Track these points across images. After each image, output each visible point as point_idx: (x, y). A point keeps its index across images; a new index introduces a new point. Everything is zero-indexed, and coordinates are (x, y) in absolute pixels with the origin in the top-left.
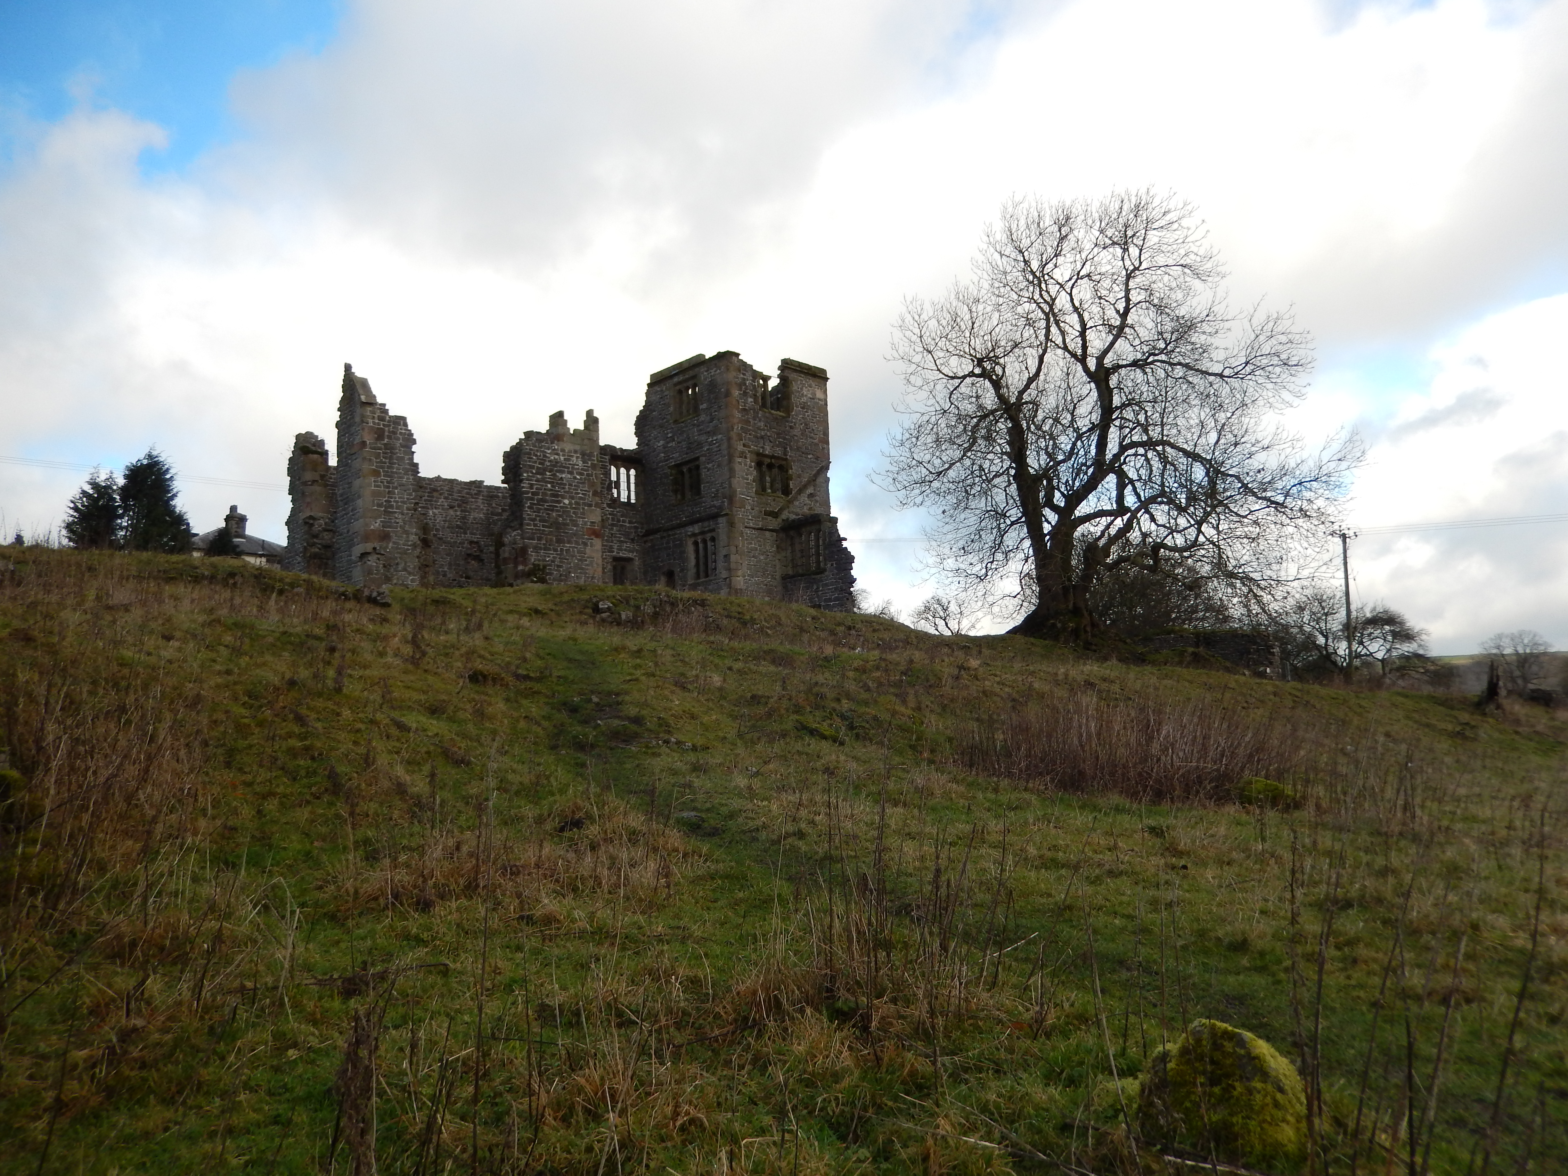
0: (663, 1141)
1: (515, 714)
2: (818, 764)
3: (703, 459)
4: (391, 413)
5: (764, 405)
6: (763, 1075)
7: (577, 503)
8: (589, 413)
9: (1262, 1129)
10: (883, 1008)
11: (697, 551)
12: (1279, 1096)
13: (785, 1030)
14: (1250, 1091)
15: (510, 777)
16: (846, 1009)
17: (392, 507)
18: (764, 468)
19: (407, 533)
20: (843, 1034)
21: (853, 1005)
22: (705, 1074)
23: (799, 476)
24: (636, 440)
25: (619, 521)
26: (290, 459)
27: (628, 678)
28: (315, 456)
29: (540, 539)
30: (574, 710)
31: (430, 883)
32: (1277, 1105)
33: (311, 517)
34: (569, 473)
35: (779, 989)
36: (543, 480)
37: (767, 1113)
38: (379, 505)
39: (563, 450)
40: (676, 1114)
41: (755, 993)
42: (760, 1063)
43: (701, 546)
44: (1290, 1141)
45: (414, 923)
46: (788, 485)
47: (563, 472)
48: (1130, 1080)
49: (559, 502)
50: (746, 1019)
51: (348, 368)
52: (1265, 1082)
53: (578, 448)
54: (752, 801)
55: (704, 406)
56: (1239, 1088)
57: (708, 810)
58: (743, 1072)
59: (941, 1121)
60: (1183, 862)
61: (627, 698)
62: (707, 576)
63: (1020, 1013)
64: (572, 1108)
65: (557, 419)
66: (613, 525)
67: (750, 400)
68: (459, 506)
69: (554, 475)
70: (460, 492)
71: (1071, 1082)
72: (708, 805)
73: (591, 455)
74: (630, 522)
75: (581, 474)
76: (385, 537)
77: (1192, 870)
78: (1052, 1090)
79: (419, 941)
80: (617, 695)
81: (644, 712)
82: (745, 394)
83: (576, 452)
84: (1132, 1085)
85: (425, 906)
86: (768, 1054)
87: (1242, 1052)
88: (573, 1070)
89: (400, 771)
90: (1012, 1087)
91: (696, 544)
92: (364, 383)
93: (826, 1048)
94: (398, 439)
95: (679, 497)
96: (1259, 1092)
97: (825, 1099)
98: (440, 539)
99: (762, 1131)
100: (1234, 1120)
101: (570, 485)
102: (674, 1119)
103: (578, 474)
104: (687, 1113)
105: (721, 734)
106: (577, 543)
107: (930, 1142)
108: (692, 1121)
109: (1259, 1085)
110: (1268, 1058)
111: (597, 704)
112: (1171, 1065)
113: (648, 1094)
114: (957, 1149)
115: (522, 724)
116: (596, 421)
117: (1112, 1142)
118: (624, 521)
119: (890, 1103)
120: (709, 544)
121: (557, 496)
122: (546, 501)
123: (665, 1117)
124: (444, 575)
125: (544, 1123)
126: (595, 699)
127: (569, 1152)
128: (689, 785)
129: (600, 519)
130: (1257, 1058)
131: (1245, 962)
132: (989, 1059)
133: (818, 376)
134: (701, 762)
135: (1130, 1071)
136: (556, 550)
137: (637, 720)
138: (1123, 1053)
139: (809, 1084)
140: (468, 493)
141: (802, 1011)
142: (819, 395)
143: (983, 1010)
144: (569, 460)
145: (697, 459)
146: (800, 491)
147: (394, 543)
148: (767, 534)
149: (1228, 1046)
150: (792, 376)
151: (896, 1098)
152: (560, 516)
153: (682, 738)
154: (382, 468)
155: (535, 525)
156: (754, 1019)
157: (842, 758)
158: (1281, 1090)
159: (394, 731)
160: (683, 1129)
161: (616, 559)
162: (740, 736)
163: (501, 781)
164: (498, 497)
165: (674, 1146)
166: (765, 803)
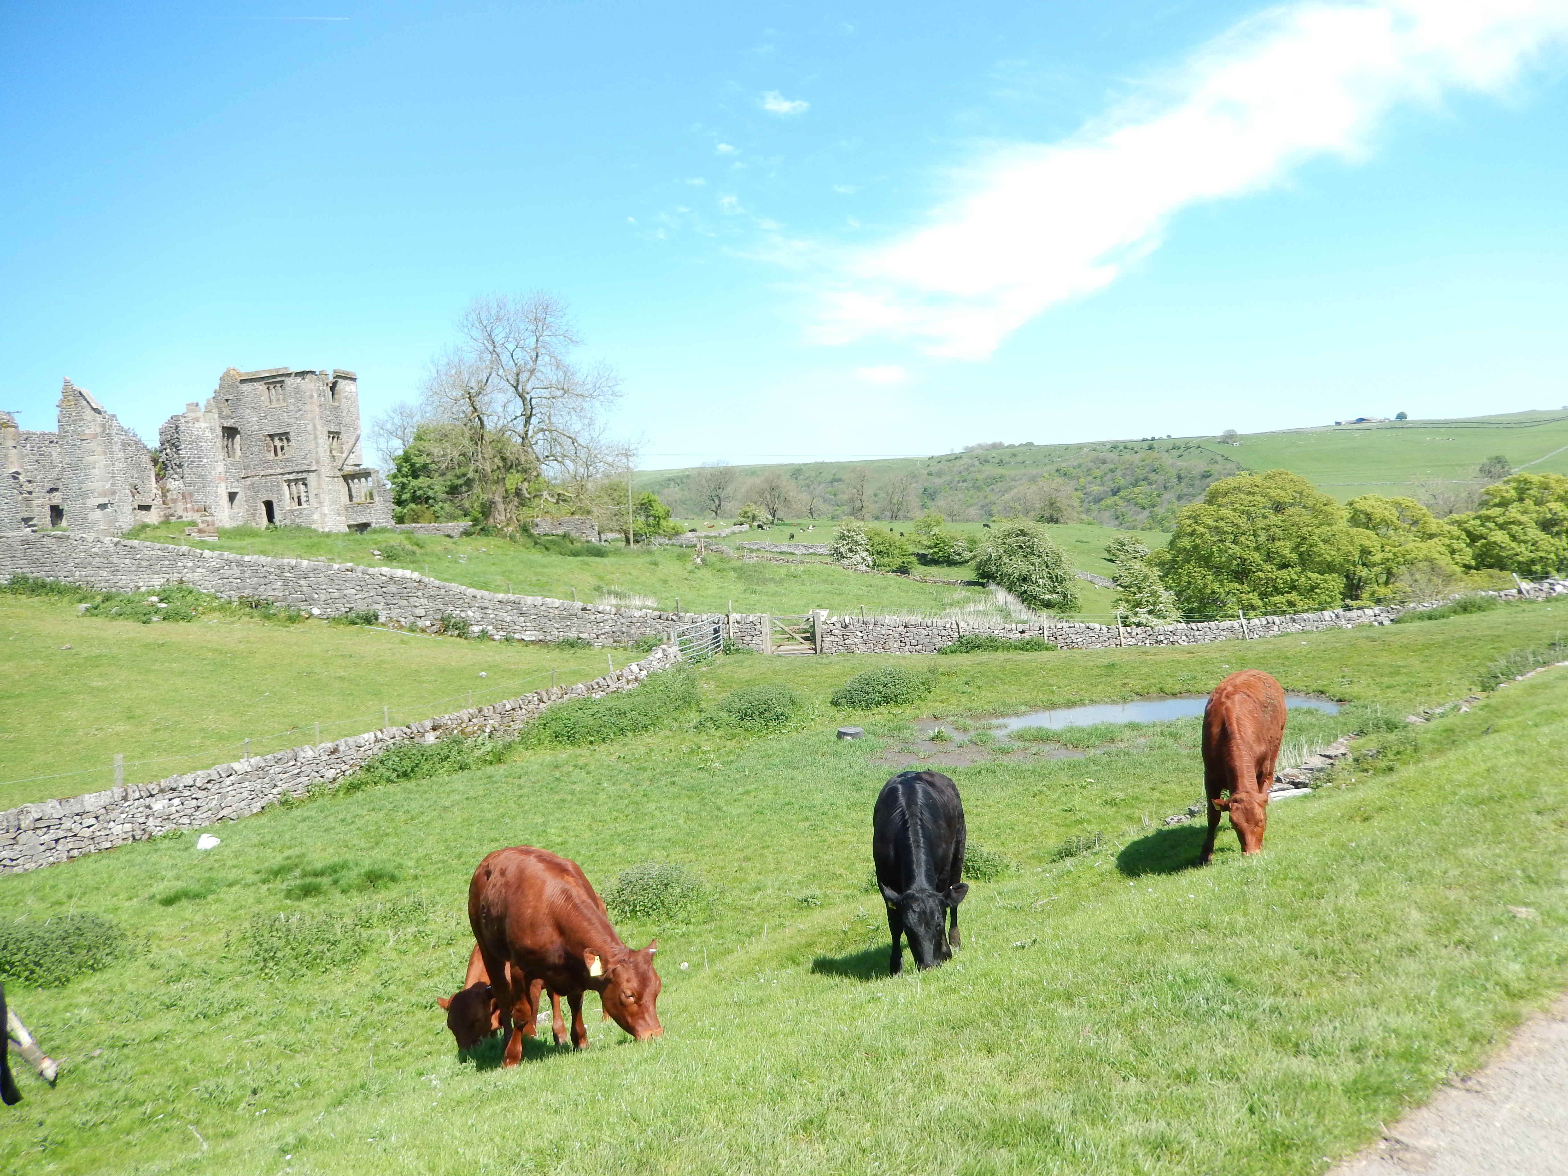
3: (292, 433)
7: (210, 461)
11: (291, 490)
17: (115, 473)
18: (331, 439)
25: (229, 469)
28: (12, 429)
33: (17, 472)
34: (205, 442)
36: (192, 448)
38: (109, 473)
43: (294, 487)
46: (342, 448)
47: (201, 442)
49: (201, 461)
51: (67, 381)
55: (291, 401)
62: (300, 505)
66: (227, 472)
69: (198, 444)
73: (215, 429)
74: (235, 469)
82: (320, 395)
83: (207, 428)
91: (290, 485)
94: (114, 430)
95: (272, 455)
101: (206, 450)
103: (209, 442)
106: (213, 486)
118: (232, 469)
120: (301, 486)
121: (200, 457)
122: (195, 462)
129: (223, 470)
136: (203, 492)
142: (354, 389)
144: (204, 434)
145: (288, 433)
146: (350, 451)
148: (336, 479)
150: (340, 380)
152: (203, 470)
154: (108, 449)
155: (191, 478)
161: (230, 493)
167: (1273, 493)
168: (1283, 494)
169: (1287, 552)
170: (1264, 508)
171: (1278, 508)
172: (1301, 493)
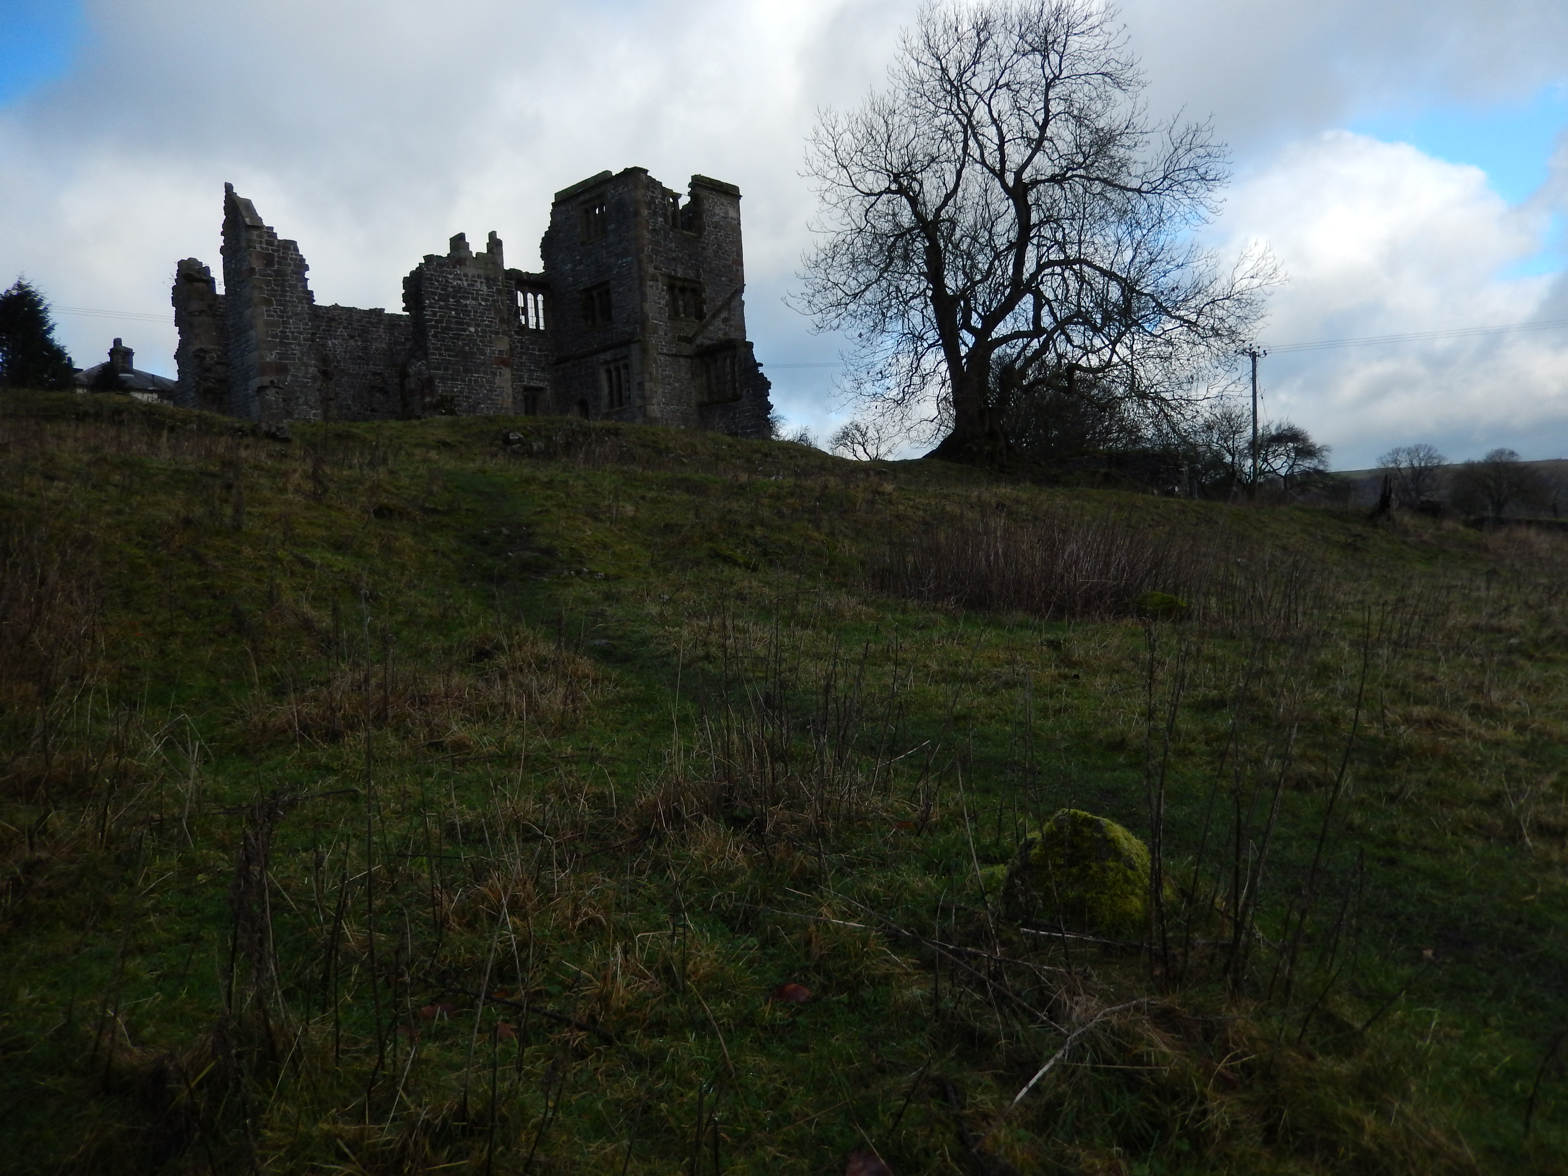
0: (563, 940)
1: (424, 548)
2: (731, 590)
3: (613, 282)
4: (280, 237)
5: (674, 225)
6: (662, 878)
7: (483, 331)
8: (492, 235)
9: (1113, 901)
10: (777, 813)
11: (610, 379)
12: (1129, 872)
13: (683, 837)
14: (1104, 870)
15: (419, 610)
16: (743, 816)
17: (287, 338)
18: (677, 291)
19: (306, 365)
20: (738, 839)
21: (749, 813)
22: (607, 880)
23: (713, 300)
24: (542, 263)
25: (528, 349)
26: (173, 288)
27: (539, 509)
28: (201, 284)
29: (446, 369)
30: (485, 542)
31: (339, 714)
32: (1127, 880)
33: (201, 350)
34: (473, 299)
35: (679, 801)
36: (447, 307)
37: (664, 912)
38: (275, 336)
39: (466, 275)
40: (575, 915)
41: (656, 806)
42: (660, 868)
43: (614, 374)
44: (1137, 910)
45: (323, 753)
46: (702, 309)
47: (467, 298)
48: (1002, 866)
49: (465, 330)
50: (648, 829)
51: (229, 188)
52: (1117, 861)
53: (481, 272)
54: (663, 627)
55: (612, 227)
56: (1095, 867)
57: (620, 638)
58: (644, 877)
59: (824, 910)
60: (1074, 672)
61: (538, 530)
62: (621, 404)
63: (908, 814)
64: (476, 915)
65: (458, 242)
66: (522, 353)
67: (660, 219)
68: (360, 336)
69: (458, 302)
70: (359, 321)
71: (947, 870)
72: (620, 633)
73: (495, 280)
74: (539, 350)
75: (486, 300)
76: (282, 369)
77: (1083, 679)
78: (929, 879)
79: (329, 770)
80: (528, 526)
81: (556, 543)
82: (655, 213)
83: (479, 277)
84: (1001, 871)
85: (334, 737)
86: (667, 859)
87: (1099, 836)
88: (477, 881)
89: (306, 608)
90: (892, 877)
91: (609, 372)
92: (248, 204)
93: (722, 851)
94: (289, 265)
95: (590, 323)
96: (1112, 870)
97: (719, 897)
98: (342, 371)
99: (659, 927)
100: (1088, 896)
101: (476, 312)
102: (574, 920)
103: (483, 300)
104: (586, 914)
105: (634, 563)
106: (485, 373)
107: (813, 928)
108: (591, 921)
109: (1112, 864)
110: (1122, 840)
111: (508, 536)
112: (1035, 851)
113: (552, 899)
114: (837, 933)
115: (431, 558)
116: (499, 243)
117: (978, 920)
118: (533, 349)
119: (779, 897)
120: (622, 371)
121: (462, 324)
122: (451, 329)
123: (565, 918)
124: (349, 408)
125: (449, 929)
126: (505, 531)
127: (472, 953)
128: (602, 614)
129: (508, 347)
130: (1112, 840)
131: (1121, 759)
132: (875, 855)
133: (731, 193)
134: (614, 591)
135: (1003, 860)
136: (463, 380)
137: (549, 551)
138: (997, 844)
139: (705, 883)
140: (368, 322)
141: (700, 819)
142: (732, 213)
143: (872, 812)
144: (473, 285)
145: (607, 282)
146: (714, 316)
147: (293, 376)
148: (682, 360)
149: (1087, 831)
150: (704, 193)
151: (786, 893)
152: (466, 345)
153: (594, 568)
154: (274, 296)
155: (441, 355)
156: (655, 829)
157: (755, 584)
158: (1132, 868)
159: (298, 568)
160: (582, 927)
161: (526, 389)
162: (653, 564)
163: (411, 614)
164: (400, 325)
165: (574, 944)
166: (677, 629)
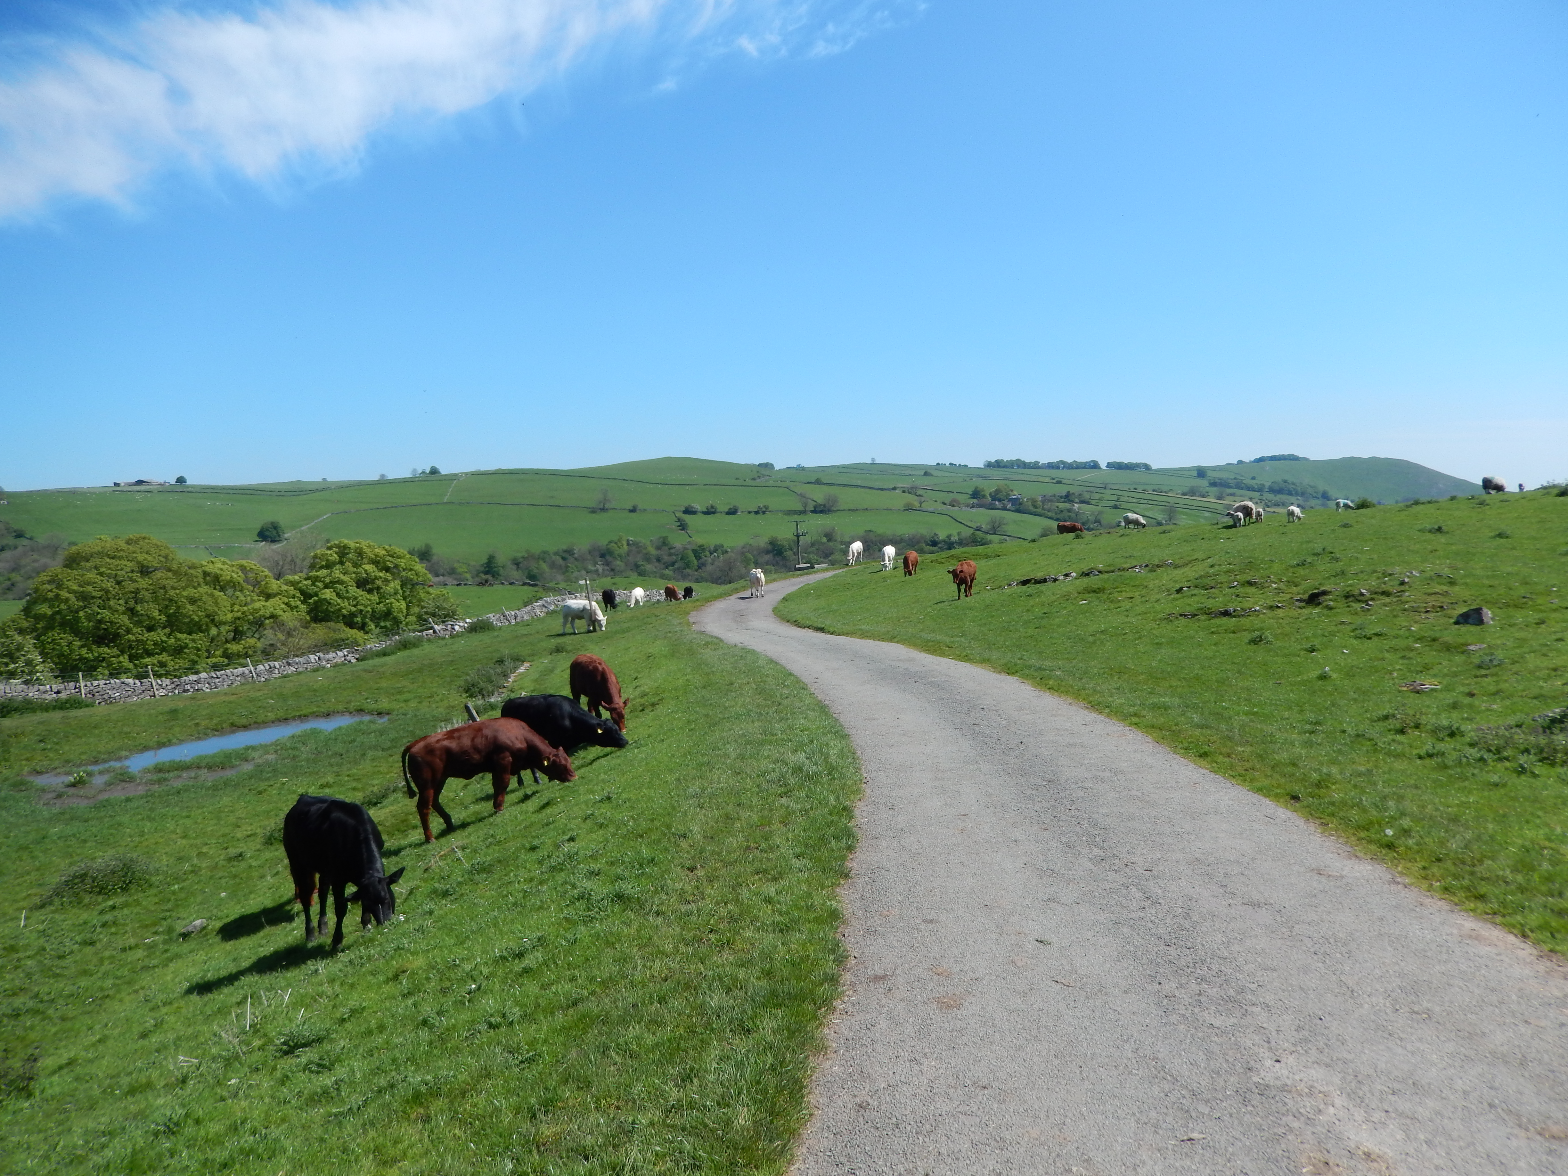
167: (140, 558)
168: (150, 558)
169: (156, 613)
170: (132, 571)
171: (145, 571)
172: (166, 557)
